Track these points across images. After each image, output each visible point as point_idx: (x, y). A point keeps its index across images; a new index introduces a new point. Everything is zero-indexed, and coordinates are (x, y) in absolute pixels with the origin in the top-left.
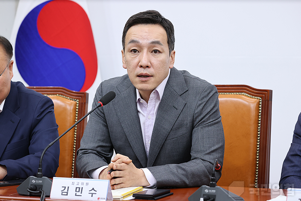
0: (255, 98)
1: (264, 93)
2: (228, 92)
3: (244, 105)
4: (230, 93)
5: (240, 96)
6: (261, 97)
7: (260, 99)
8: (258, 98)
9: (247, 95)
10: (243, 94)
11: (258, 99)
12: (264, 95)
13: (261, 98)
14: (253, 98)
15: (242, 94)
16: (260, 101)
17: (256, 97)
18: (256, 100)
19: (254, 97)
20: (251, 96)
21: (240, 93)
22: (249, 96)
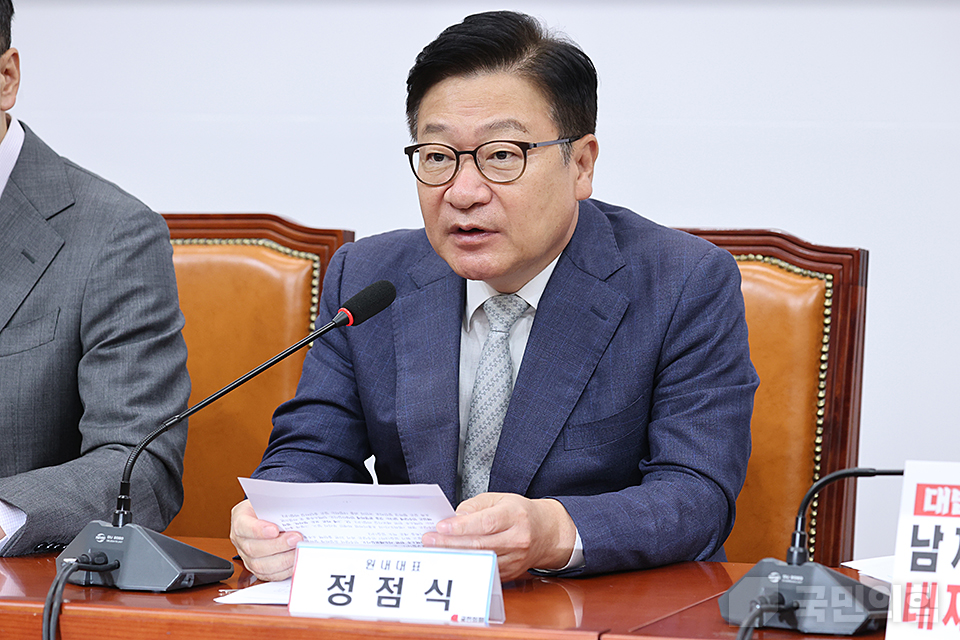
0: (299, 258)
1: (329, 241)
2: (218, 238)
3: (265, 279)
4: (224, 238)
5: (253, 249)
6: (317, 254)
7: (315, 261)
8: (310, 256)
9: (275, 245)
10: (263, 245)
11: (307, 259)
12: (326, 248)
13: (316, 258)
14: (293, 256)
15: (261, 242)
16: (316, 265)
17: (303, 254)
18: (302, 262)
19: (295, 253)
20: (288, 250)
21: (254, 241)
22: (281, 248)
